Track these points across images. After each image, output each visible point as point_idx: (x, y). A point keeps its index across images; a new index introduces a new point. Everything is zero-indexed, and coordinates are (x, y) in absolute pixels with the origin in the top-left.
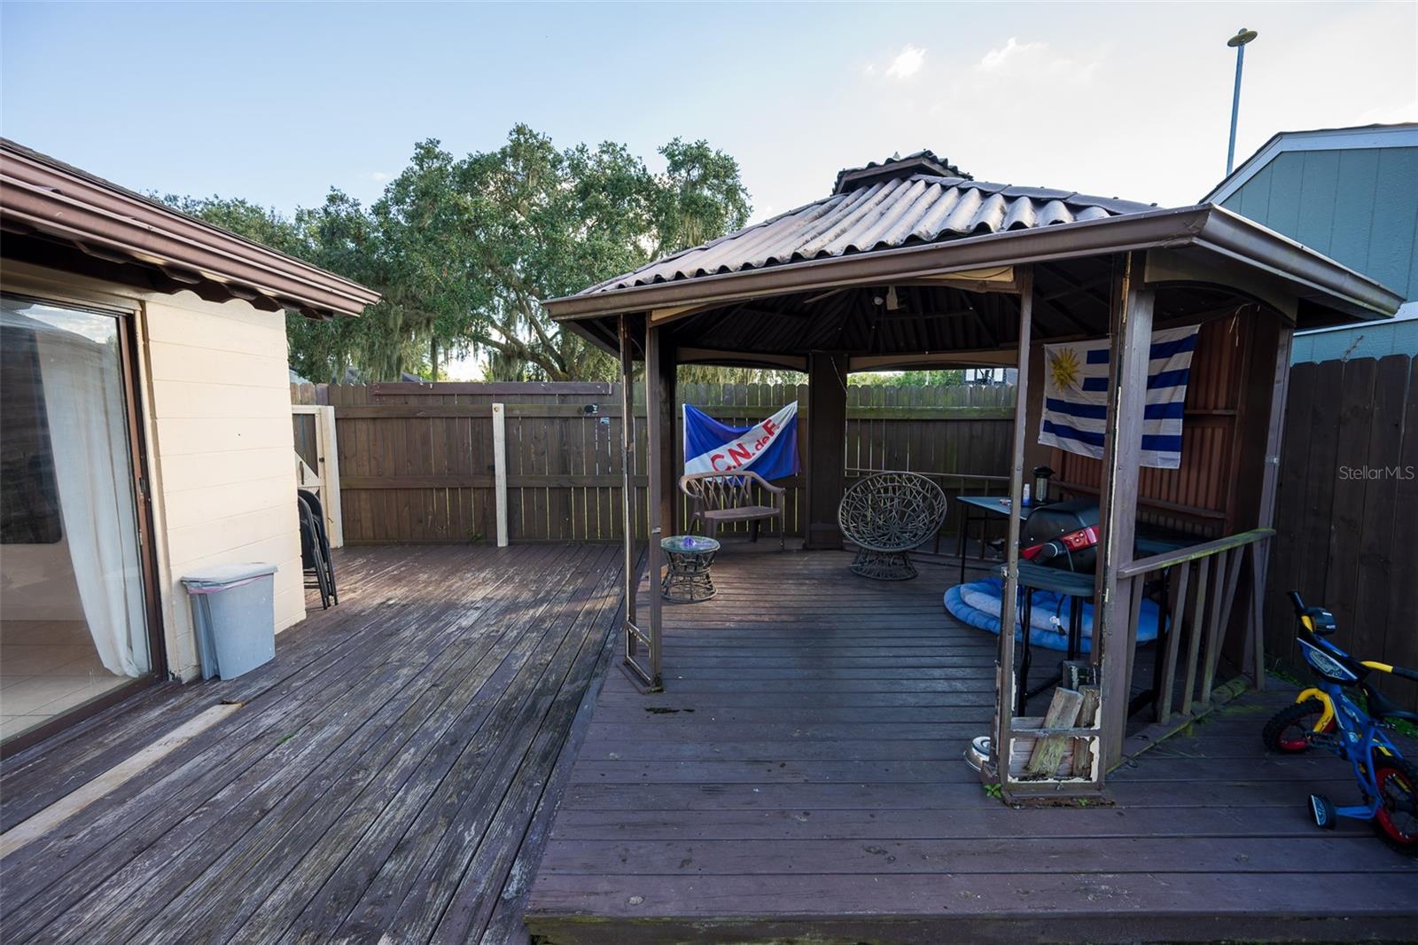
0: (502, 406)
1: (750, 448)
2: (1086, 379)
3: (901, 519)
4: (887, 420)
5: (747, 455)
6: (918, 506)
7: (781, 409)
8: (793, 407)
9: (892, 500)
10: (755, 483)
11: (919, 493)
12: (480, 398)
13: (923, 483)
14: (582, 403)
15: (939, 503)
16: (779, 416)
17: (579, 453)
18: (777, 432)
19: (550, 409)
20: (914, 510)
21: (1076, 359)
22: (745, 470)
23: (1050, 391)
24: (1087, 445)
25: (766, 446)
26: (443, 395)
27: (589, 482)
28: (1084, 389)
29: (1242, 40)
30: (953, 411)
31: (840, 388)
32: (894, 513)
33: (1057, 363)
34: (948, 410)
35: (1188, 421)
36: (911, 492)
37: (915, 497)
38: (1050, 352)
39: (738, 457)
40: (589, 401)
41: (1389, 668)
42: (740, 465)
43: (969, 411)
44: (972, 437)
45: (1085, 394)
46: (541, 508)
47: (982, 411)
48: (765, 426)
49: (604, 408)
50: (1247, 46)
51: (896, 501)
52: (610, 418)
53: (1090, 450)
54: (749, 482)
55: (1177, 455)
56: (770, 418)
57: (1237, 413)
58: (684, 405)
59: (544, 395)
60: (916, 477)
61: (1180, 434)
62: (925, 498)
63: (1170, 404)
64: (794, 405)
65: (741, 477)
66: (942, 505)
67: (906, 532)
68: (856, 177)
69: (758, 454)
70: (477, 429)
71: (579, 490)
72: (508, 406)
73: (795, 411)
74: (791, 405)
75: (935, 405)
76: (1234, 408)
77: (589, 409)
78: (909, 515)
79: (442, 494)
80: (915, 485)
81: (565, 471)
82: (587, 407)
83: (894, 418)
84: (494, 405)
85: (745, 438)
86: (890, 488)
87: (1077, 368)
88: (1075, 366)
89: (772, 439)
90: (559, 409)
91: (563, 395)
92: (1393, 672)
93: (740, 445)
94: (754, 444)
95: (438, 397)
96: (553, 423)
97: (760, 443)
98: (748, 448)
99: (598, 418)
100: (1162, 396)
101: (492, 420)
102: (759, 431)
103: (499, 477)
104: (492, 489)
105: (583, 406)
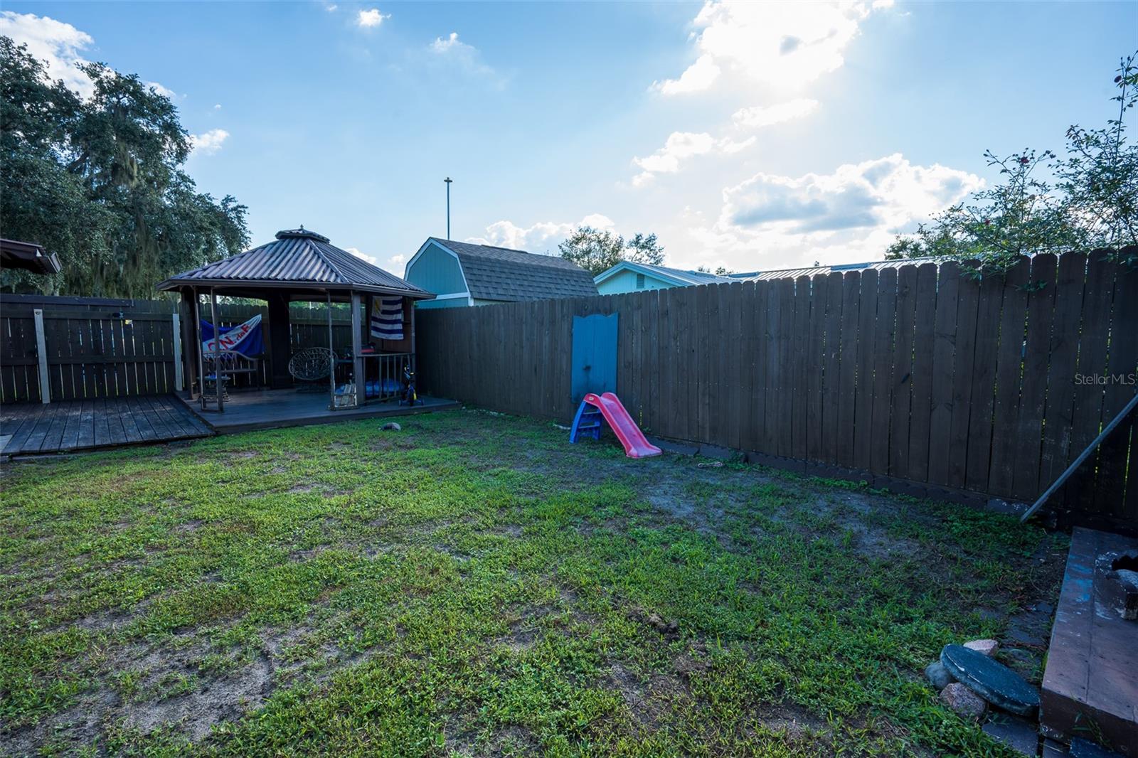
0: (42, 311)
2: (382, 310)
4: (313, 326)
5: (231, 342)
7: (252, 318)
8: (259, 317)
10: (239, 357)
14: (110, 311)
16: (251, 322)
17: (109, 342)
18: (250, 331)
19: (83, 314)
21: (380, 303)
23: (374, 314)
25: (243, 338)
28: (382, 314)
31: (286, 309)
35: (403, 324)
39: (226, 344)
40: (116, 310)
42: (227, 348)
48: (242, 327)
49: (130, 315)
51: (317, 361)
52: (134, 321)
54: (236, 357)
56: (245, 323)
61: (402, 328)
64: (260, 316)
65: (231, 354)
69: (238, 342)
72: (48, 311)
73: (260, 319)
74: (258, 316)
77: (116, 315)
81: (98, 353)
82: (114, 314)
84: (35, 310)
85: (231, 333)
86: (314, 355)
88: (380, 305)
89: (247, 334)
90: (91, 314)
91: (94, 305)
93: (227, 338)
94: (236, 336)
96: (86, 323)
97: (239, 336)
98: (232, 339)
99: (124, 321)
100: (394, 317)
101: (32, 320)
102: (239, 330)
103: (42, 358)
104: (34, 366)
105: (112, 313)
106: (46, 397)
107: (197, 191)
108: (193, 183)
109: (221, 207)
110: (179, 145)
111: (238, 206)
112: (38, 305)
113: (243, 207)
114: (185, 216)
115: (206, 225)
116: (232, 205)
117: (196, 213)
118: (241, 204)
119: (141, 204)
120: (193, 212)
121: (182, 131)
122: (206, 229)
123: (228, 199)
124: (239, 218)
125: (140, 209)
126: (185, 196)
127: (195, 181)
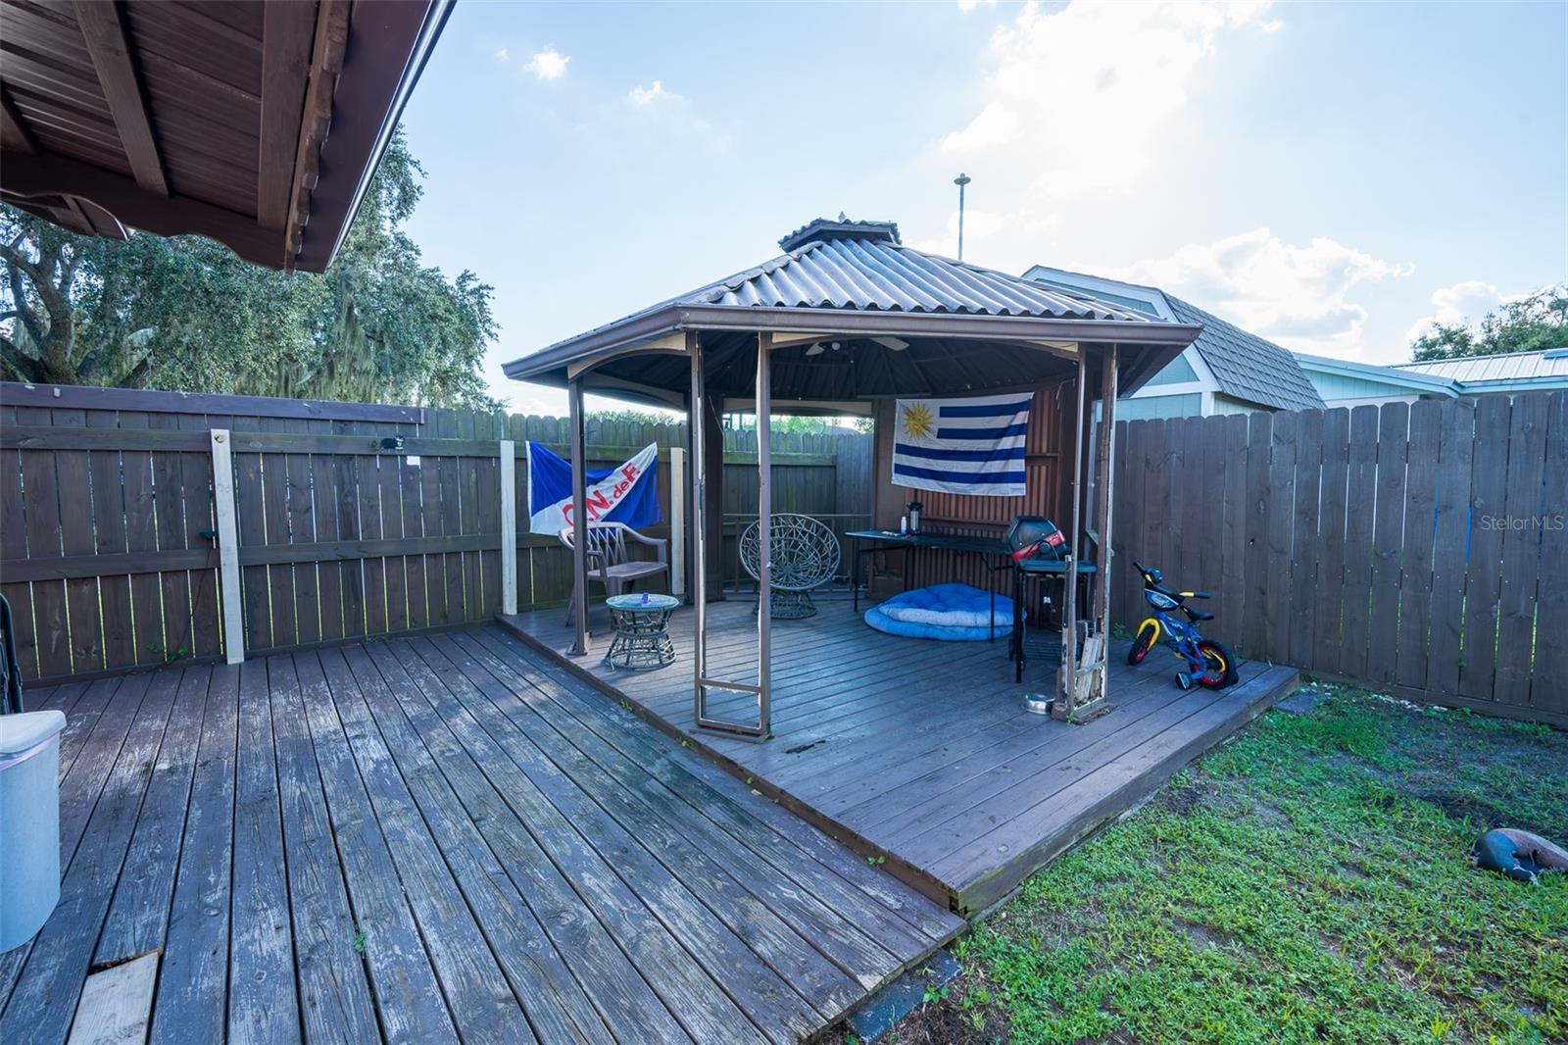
0: (226, 433)
1: (607, 495)
2: (940, 430)
3: (791, 560)
5: (604, 504)
6: (804, 545)
7: (640, 451)
8: (653, 449)
9: (779, 542)
11: (804, 533)
12: (174, 419)
13: (808, 524)
14: (376, 435)
15: (828, 541)
16: (640, 459)
17: (372, 507)
18: (637, 477)
19: (320, 441)
20: (801, 550)
21: (928, 413)
22: (603, 521)
23: (899, 438)
24: (941, 483)
25: (625, 493)
26: (87, 410)
27: (391, 549)
28: (938, 437)
29: (962, 181)
30: (791, 457)
32: (783, 555)
33: (910, 414)
34: (788, 456)
35: (1029, 460)
36: (797, 533)
37: (801, 537)
38: (902, 405)
39: (594, 507)
40: (390, 432)
41: (1192, 594)
42: (596, 515)
43: (804, 458)
44: (806, 482)
45: (939, 440)
46: (307, 594)
47: (812, 458)
48: (625, 471)
49: (413, 443)
50: (965, 186)
51: (783, 542)
52: (421, 456)
53: (944, 487)
54: (621, 534)
55: (1023, 485)
56: (631, 461)
57: (1058, 455)
58: (528, 443)
59: (308, 419)
60: (800, 518)
61: (1024, 470)
62: (811, 537)
63: (1013, 449)
64: (654, 446)
66: (831, 541)
67: (799, 572)
68: (831, 228)
69: (617, 502)
70: (169, 471)
71: (374, 561)
72: (238, 434)
73: (656, 453)
74: (650, 446)
75: (777, 450)
76: (1057, 452)
77: (390, 443)
78: (798, 556)
79: (85, 588)
80: (800, 525)
81: (349, 532)
82: (386, 440)
83: (746, 463)
84: (215, 432)
85: (602, 484)
86: (777, 531)
87: (930, 421)
88: (929, 418)
89: (632, 485)
90: (338, 442)
91: (342, 421)
92: (1195, 596)
93: (596, 493)
94: (612, 490)
95: (74, 414)
96: (324, 464)
97: (619, 490)
98: (605, 495)
99: (404, 457)
100: (1007, 443)
101: (208, 455)
102: (617, 477)
103: (229, 549)
104: (208, 573)
105: (380, 438)
106: (235, 655)
107: (424, 263)
108: (418, 253)
109: (456, 288)
110: (403, 189)
111: (481, 287)
112: (219, 418)
113: (487, 287)
114: (411, 298)
115: (440, 312)
116: (471, 285)
117: (427, 293)
118: (484, 284)
119: (348, 277)
120: (422, 291)
121: (412, 162)
122: (441, 319)
123: (465, 277)
124: (481, 304)
125: (348, 285)
126: (408, 269)
127: (420, 248)
